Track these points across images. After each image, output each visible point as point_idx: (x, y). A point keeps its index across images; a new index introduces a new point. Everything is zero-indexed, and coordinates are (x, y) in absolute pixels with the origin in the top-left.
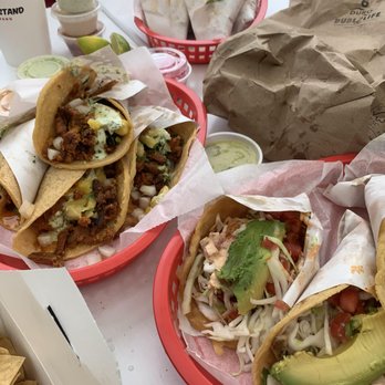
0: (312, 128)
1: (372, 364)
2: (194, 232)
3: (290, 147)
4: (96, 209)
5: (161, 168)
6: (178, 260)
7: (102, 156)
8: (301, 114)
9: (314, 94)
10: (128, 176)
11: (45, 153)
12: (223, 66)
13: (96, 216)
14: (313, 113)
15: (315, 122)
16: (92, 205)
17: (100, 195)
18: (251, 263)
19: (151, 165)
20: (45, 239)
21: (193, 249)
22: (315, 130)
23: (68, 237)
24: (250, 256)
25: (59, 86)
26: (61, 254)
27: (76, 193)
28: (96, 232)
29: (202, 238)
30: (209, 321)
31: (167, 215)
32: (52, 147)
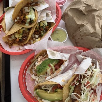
0: (81, 38)
1: (56, 99)
2: (38, 54)
3: (75, 40)
4: (22, 38)
5: (41, 32)
6: (33, 58)
7: (27, 25)
8: (81, 33)
9: (86, 30)
10: (32, 32)
11: (14, 20)
12: (69, 10)
13: (21, 39)
14: (83, 35)
15: (83, 37)
16: (21, 36)
17: (24, 34)
18: (43, 68)
19: (40, 30)
20: (10, 39)
21: (36, 58)
22: (82, 39)
23: (14, 41)
24: (44, 66)
25: (23, 3)
26: (11, 44)
27: (18, 32)
28: (20, 43)
29: (39, 56)
30: (33, 73)
31: (34, 48)
32: (16, 19)
